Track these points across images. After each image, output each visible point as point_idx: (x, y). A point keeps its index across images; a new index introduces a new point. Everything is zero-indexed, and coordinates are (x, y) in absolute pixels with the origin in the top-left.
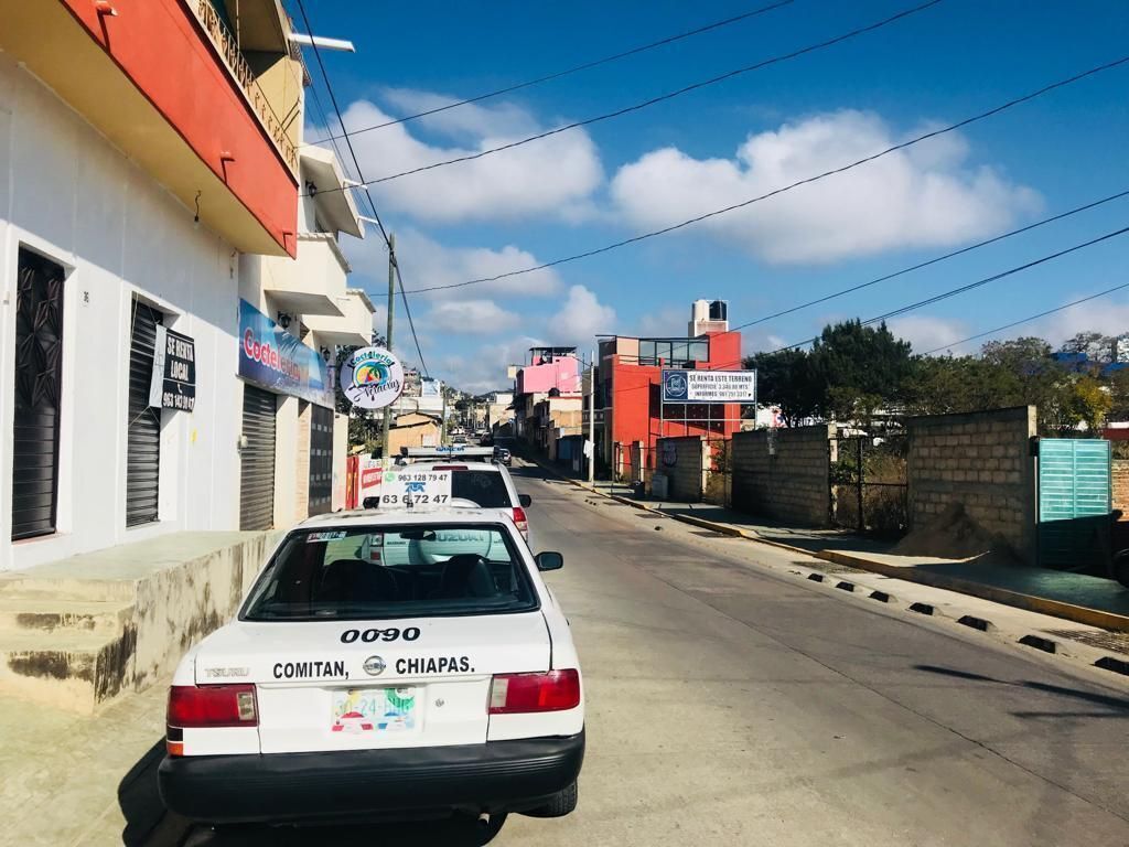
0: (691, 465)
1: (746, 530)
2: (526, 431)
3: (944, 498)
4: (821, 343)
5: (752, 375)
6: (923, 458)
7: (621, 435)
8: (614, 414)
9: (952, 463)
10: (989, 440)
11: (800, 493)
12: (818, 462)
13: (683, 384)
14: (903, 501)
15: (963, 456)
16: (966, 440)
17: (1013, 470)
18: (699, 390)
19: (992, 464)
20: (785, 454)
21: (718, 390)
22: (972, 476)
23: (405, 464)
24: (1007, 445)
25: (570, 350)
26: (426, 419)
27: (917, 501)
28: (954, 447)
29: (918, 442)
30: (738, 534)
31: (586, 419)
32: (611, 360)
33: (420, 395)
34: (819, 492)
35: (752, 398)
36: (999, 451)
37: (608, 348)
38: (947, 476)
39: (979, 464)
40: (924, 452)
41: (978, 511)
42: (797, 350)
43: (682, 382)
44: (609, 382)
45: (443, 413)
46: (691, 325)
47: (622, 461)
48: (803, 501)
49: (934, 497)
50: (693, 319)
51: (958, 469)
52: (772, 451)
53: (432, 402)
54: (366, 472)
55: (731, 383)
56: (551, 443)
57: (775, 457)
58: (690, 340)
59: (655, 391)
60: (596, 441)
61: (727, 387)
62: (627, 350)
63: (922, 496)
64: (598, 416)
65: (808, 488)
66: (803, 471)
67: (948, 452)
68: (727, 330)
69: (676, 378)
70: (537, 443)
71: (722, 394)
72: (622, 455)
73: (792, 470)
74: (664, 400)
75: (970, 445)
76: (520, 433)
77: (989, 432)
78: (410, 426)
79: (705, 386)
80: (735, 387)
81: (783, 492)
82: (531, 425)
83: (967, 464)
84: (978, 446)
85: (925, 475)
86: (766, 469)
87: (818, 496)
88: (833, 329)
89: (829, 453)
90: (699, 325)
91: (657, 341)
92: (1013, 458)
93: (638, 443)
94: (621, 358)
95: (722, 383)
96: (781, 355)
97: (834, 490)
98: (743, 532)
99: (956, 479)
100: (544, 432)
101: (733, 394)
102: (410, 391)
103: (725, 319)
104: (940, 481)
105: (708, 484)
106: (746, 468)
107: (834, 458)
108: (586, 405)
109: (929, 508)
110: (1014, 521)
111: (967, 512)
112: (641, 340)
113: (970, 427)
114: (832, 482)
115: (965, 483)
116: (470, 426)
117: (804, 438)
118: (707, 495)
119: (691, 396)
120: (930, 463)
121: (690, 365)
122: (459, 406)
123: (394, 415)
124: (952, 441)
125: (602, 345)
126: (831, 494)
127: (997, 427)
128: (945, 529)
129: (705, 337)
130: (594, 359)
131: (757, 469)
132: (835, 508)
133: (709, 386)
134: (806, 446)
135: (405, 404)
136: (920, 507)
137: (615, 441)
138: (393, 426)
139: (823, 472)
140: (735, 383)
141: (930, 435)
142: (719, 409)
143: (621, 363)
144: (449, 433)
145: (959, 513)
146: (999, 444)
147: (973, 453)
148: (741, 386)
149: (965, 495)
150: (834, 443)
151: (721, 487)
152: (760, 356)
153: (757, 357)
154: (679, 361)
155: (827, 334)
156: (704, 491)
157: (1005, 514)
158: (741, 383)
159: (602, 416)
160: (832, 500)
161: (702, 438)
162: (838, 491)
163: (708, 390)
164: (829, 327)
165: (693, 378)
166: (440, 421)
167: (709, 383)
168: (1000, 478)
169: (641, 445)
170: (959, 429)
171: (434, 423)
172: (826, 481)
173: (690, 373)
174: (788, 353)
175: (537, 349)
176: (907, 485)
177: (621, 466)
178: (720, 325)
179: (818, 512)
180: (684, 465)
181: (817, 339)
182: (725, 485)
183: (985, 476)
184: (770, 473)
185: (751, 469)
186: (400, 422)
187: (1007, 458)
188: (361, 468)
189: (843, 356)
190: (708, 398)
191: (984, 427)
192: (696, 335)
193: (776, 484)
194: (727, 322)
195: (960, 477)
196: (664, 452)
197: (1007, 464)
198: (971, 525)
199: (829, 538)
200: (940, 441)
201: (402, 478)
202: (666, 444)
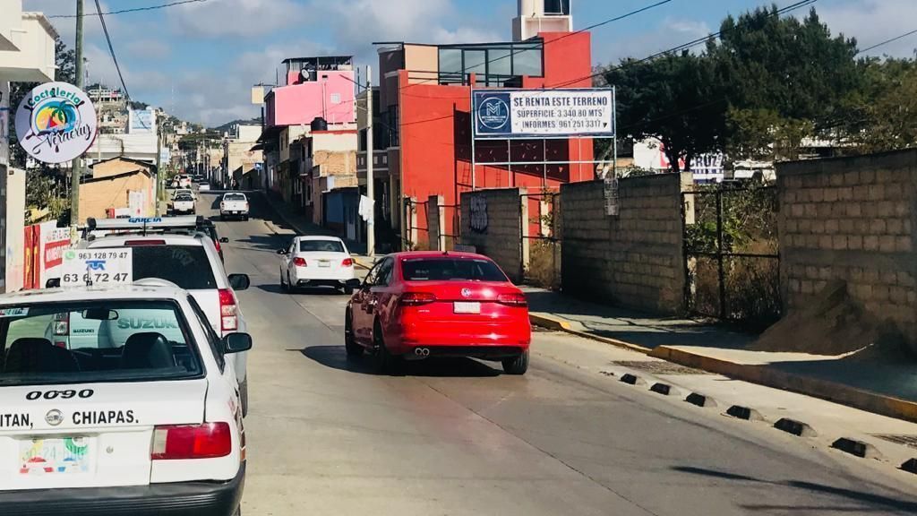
0: (508, 230)
1: (571, 322)
2: (281, 183)
3: (824, 273)
4: (718, 42)
5: (608, 95)
6: (797, 219)
7: (412, 190)
8: (402, 156)
9: (831, 226)
10: (874, 193)
11: (648, 269)
12: (669, 226)
13: (504, 111)
14: (776, 279)
15: (845, 216)
16: (846, 193)
17: (903, 234)
18: (529, 119)
19: (879, 226)
20: (629, 213)
21: (556, 119)
22: (855, 243)
23: (93, 238)
24: (893, 200)
25: (344, 60)
26: (133, 167)
27: (792, 277)
28: (833, 203)
29: (790, 197)
30: (557, 327)
31: (362, 165)
32: (396, 78)
33: (127, 131)
34: (671, 266)
35: (608, 129)
36: (886, 209)
37: (393, 60)
38: (826, 243)
39: (863, 227)
40: (798, 211)
41: (863, 291)
42: (685, 53)
43: (503, 108)
44: (394, 109)
45: (158, 156)
46: (517, 23)
47: (414, 224)
48: (651, 281)
49: (811, 272)
50: (520, 13)
51: (838, 233)
52: (611, 210)
53: (142, 139)
54: (49, 246)
55: (577, 108)
56: (315, 199)
57: (616, 218)
58: (515, 45)
59: (462, 122)
60: (377, 196)
61: (572, 114)
62: (421, 65)
63: (797, 271)
64: (380, 160)
65: (658, 261)
66: (651, 236)
67: (826, 210)
68: (571, 30)
69: (494, 102)
70: (296, 198)
71: (563, 124)
72: (414, 217)
73: (637, 236)
74: (477, 134)
75: (852, 201)
76: (271, 184)
77: (874, 183)
78: (111, 178)
79: (536, 113)
80: (581, 113)
81: (627, 267)
82: (286, 172)
83: (848, 226)
84: (863, 202)
85: (800, 242)
86: (606, 235)
87: (670, 273)
88: (736, 22)
89: (683, 212)
90: (529, 22)
91: (465, 48)
92: (903, 218)
93: (434, 199)
94: (410, 75)
95: (563, 108)
96: (662, 62)
97: (692, 263)
98: (565, 324)
99: (837, 247)
100: (306, 182)
101: (579, 124)
102: (112, 123)
103: (567, 13)
104: (819, 250)
105: (532, 259)
106: (579, 234)
107: (690, 219)
108: (363, 145)
109: (807, 288)
110: (907, 304)
111: (851, 290)
112: (441, 47)
113: (852, 177)
114: (687, 253)
115: (847, 251)
116: (199, 173)
117: (651, 192)
118: (529, 274)
119: (516, 129)
120: (805, 225)
121: (515, 82)
122: (183, 145)
123: (90, 161)
124: (830, 195)
125: (384, 56)
126: (687, 270)
127: (883, 175)
128: (821, 315)
129: (538, 41)
130: (372, 76)
131: (595, 235)
132: (693, 289)
133: (544, 114)
134: (652, 202)
135: (105, 145)
136: (795, 285)
137: (404, 196)
138: (88, 178)
139: (675, 239)
140: (582, 108)
141: (804, 187)
142: (559, 147)
143: (411, 82)
144: (169, 185)
145: (840, 292)
146: (885, 200)
147: (855, 211)
148: (592, 113)
149: (848, 269)
150: (689, 198)
151: (549, 261)
152: (629, 65)
153: (624, 66)
154: (498, 76)
155: (728, 30)
156: (527, 268)
157: (896, 294)
158: (592, 107)
159: (385, 159)
160: (688, 279)
161: (522, 192)
162: (698, 265)
163: (542, 119)
164: (730, 20)
165: (519, 101)
166: (155, 169)
167: (542, 108)
168: (888, 245)
169: (441, 201)
170: (837, 180)
171: (145, 172)
172: (681, 251)
173: (514, 95)
174: (670, 59)
175: (294, 60)
176: (778, 257)
177: (415, 232)
178: (561, 22)
179: (670, 295)
180: (500, 231)
181: (711, 37)
182: (552, 260)
183: (871, 243)
184: (609, 240)
185: (585, 236)
186: (97, 172)
187: (895, 217)
188: (43, 241)
189: (752, 64)
190: (541, 131)
191: (867, 176)
192: (524, 37)
193: (617, 257)
194: (570, 17)
195: (841, 244)
196: (471, 212)
197: (895, 227)
198: (855, 309)
199: (678, 331)
200: (816, 195)
201: (82, 256)
202: (473, 201)
